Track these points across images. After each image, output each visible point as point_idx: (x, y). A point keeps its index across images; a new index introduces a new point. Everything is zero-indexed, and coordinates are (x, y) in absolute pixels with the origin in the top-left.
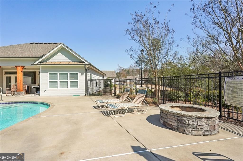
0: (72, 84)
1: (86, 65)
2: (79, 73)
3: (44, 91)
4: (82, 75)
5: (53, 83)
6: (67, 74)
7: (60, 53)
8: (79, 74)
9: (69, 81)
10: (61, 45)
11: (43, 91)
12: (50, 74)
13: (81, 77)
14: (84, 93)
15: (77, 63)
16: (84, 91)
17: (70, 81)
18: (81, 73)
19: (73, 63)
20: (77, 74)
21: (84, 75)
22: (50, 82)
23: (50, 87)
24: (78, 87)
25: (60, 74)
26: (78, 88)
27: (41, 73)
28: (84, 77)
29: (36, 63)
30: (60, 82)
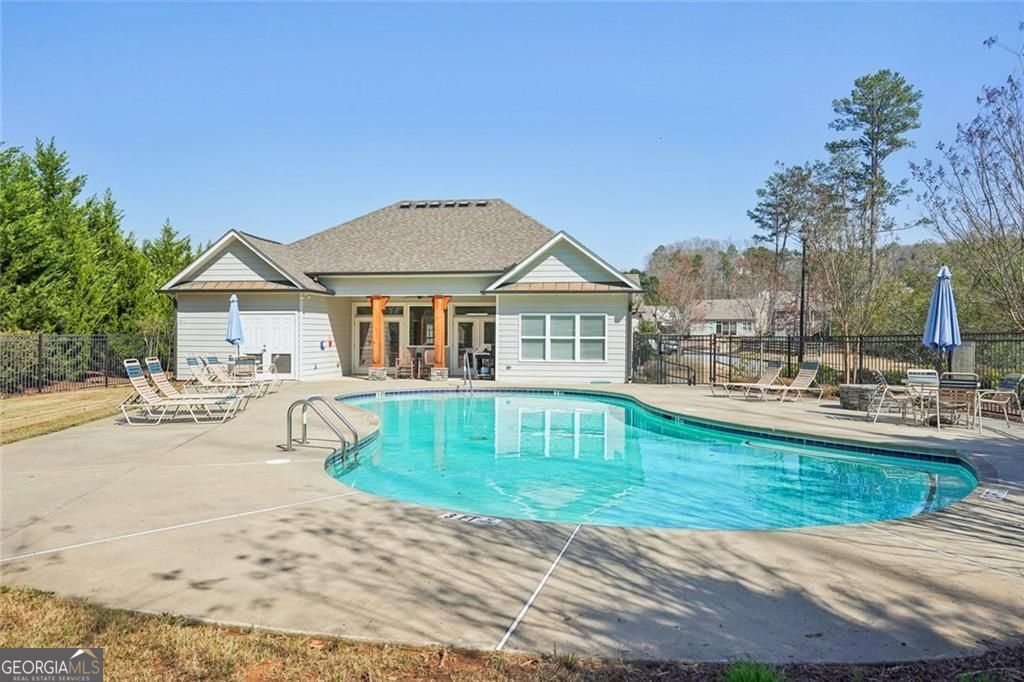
0: (586, 350)
1: (634, 294)
2: (607, 317)
3: (508, 368)
4: (617, 321)
5: (533, 344)
6: (573, 318)
7: (552, 257)
8: (609, 320)
9: (578, 338)
10: (561, 235)
11: (505, 368)
12: (523, 317)
13: (615, 328)
14: (624, 375)
15: (605, 287)
16: (624, 369)
17: (581, 341)
18: (613, 317)
19: (592, 287)
20: (603, 318)
21: (624, 321)
22: (523, 340)
23: (523, 356)
24: (604, 358)
25: (552, 318)
26: (606, 360)
27: (500, 314)
28: (624, 328)
29: (491, 288)
30: (553, 341)
